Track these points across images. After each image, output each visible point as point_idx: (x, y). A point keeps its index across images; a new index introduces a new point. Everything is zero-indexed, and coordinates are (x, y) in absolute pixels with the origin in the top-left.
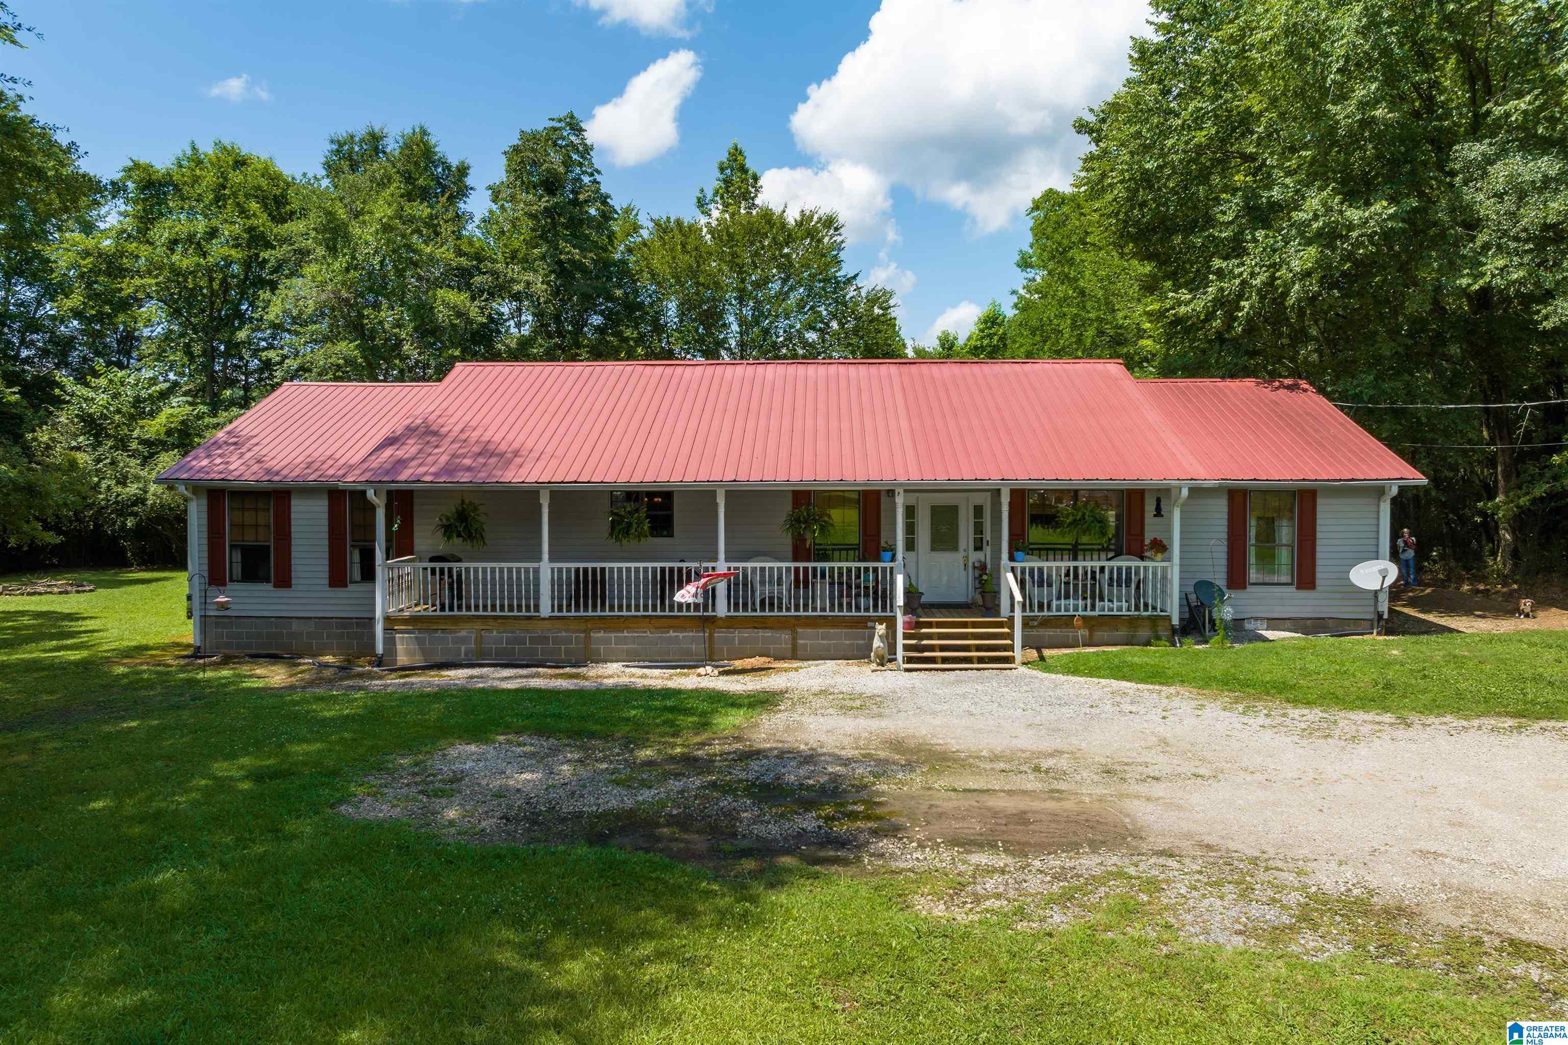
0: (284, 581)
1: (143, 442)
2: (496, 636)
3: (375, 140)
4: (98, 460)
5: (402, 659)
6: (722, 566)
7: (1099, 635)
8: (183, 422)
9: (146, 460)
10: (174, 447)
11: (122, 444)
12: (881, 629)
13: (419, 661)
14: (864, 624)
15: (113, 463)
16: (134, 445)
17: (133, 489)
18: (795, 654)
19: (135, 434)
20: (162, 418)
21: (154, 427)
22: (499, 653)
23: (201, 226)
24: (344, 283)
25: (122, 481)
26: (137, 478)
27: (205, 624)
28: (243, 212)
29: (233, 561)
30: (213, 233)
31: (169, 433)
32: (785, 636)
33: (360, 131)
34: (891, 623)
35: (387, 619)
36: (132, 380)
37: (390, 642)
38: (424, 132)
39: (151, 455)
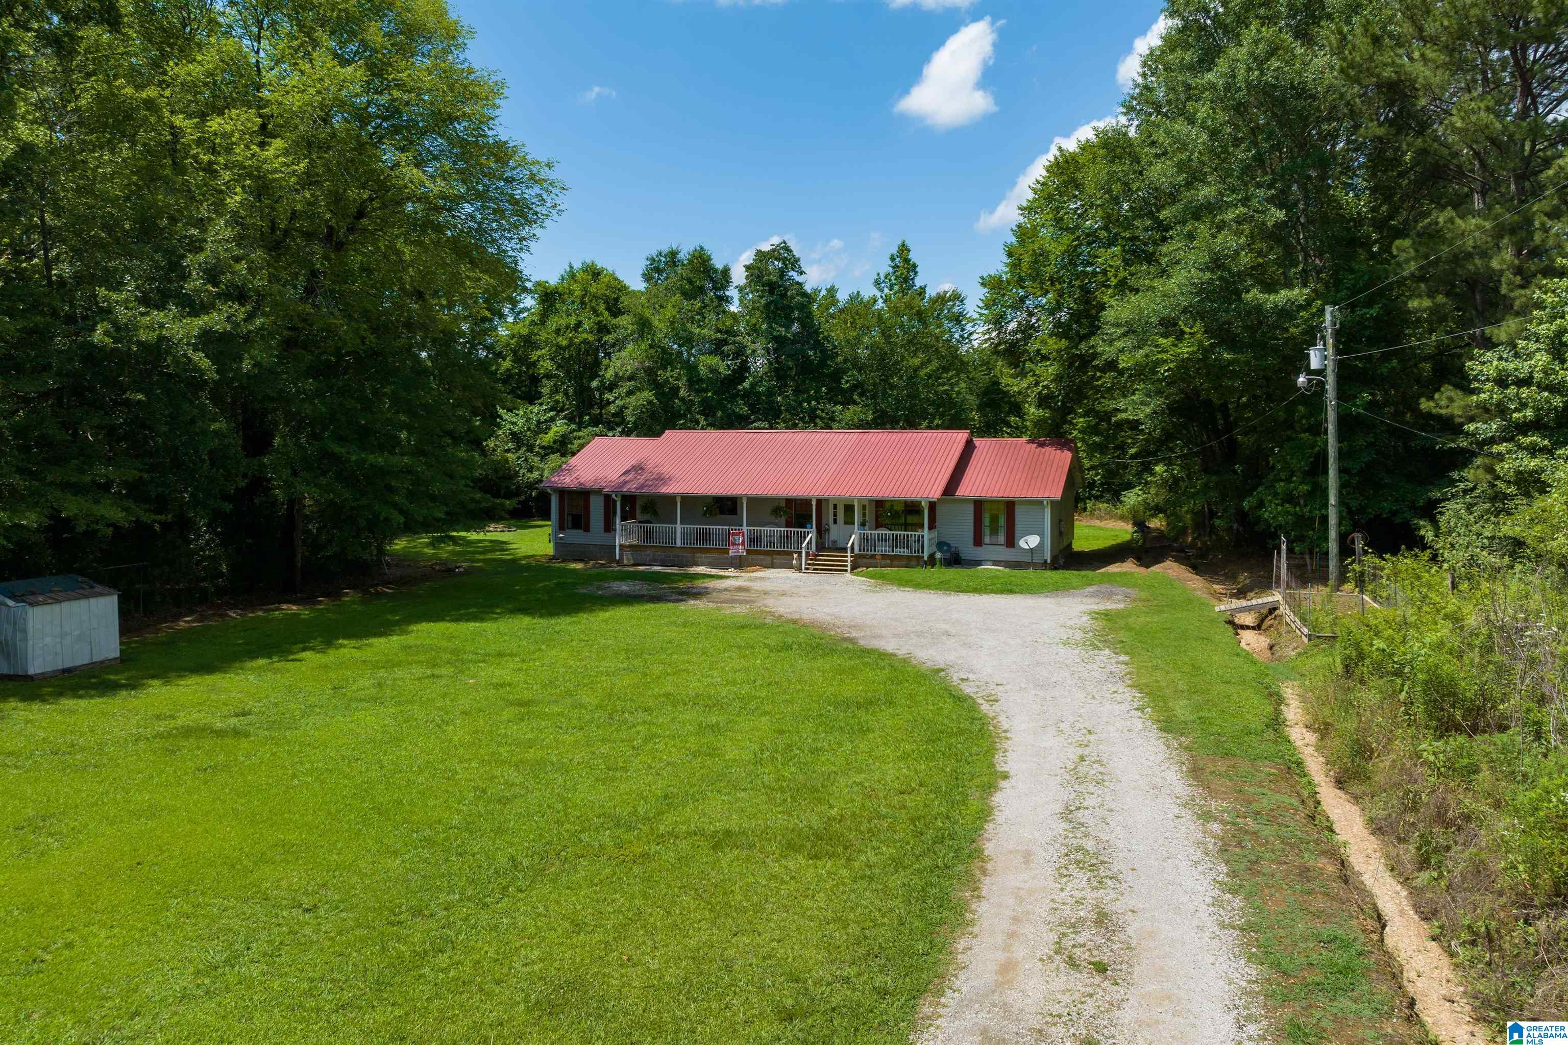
0: (587, 529)
1: (543, 447)
2: (660, 554)
3: (673, 254)
4: (519, 458)
5: (625, 562)
6: (745, 529)
7: (895, 563)
8: (562, 436)
9: (543, 458)
10: (558, 451)
11: (530, 449)
12: (795, 556)
13: (632, 562)
14: (791, 554)
15: (526, 460)
16: (537, 449)
17: (536, 475)
18: (773, 566)
19: (538, 443)
20: (551, 434)
21: (547, 438)
22: (661, 560)
23: (573, 321)
24: (647, 357)
25: (530, 470)
26: (538, 469)
27: (557, 546)
28: (595, 312)
29: (568, 519)
30: (579, 324)
31: (555, 442)
32: (768, 558)
33: (665, 249)
34: (800, 554)
35: (621, 546)
36: (536, 411)
37: (621, 555)
38: (702, 248)
39: (546, 455)
